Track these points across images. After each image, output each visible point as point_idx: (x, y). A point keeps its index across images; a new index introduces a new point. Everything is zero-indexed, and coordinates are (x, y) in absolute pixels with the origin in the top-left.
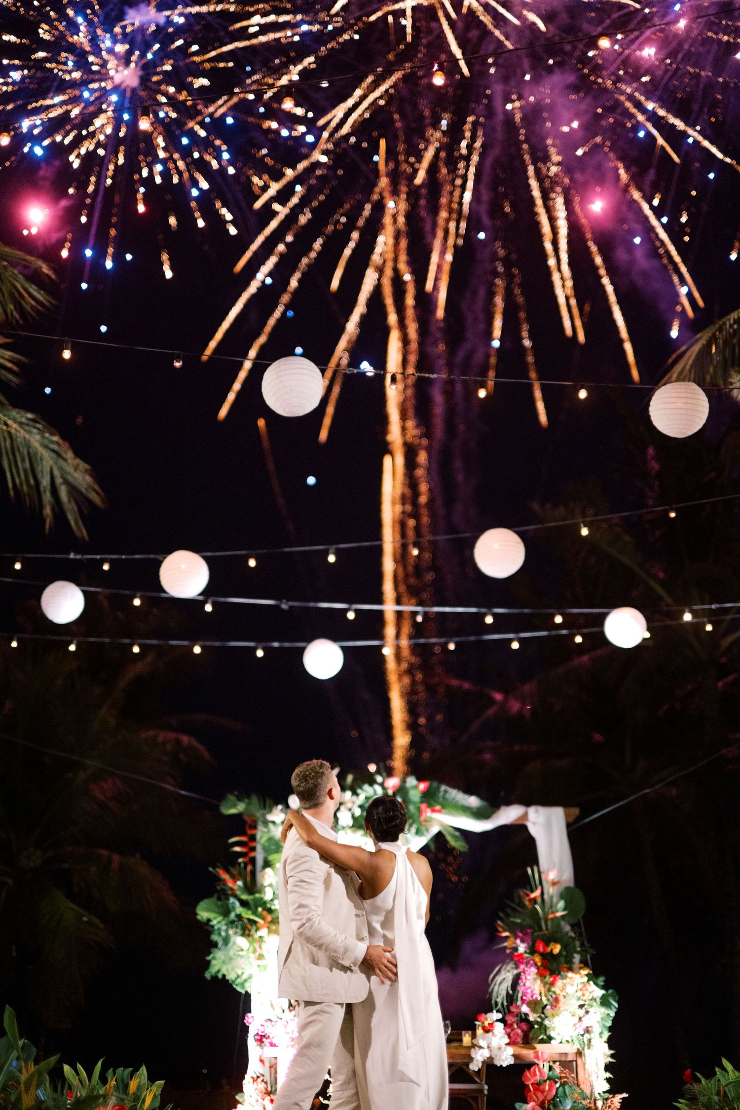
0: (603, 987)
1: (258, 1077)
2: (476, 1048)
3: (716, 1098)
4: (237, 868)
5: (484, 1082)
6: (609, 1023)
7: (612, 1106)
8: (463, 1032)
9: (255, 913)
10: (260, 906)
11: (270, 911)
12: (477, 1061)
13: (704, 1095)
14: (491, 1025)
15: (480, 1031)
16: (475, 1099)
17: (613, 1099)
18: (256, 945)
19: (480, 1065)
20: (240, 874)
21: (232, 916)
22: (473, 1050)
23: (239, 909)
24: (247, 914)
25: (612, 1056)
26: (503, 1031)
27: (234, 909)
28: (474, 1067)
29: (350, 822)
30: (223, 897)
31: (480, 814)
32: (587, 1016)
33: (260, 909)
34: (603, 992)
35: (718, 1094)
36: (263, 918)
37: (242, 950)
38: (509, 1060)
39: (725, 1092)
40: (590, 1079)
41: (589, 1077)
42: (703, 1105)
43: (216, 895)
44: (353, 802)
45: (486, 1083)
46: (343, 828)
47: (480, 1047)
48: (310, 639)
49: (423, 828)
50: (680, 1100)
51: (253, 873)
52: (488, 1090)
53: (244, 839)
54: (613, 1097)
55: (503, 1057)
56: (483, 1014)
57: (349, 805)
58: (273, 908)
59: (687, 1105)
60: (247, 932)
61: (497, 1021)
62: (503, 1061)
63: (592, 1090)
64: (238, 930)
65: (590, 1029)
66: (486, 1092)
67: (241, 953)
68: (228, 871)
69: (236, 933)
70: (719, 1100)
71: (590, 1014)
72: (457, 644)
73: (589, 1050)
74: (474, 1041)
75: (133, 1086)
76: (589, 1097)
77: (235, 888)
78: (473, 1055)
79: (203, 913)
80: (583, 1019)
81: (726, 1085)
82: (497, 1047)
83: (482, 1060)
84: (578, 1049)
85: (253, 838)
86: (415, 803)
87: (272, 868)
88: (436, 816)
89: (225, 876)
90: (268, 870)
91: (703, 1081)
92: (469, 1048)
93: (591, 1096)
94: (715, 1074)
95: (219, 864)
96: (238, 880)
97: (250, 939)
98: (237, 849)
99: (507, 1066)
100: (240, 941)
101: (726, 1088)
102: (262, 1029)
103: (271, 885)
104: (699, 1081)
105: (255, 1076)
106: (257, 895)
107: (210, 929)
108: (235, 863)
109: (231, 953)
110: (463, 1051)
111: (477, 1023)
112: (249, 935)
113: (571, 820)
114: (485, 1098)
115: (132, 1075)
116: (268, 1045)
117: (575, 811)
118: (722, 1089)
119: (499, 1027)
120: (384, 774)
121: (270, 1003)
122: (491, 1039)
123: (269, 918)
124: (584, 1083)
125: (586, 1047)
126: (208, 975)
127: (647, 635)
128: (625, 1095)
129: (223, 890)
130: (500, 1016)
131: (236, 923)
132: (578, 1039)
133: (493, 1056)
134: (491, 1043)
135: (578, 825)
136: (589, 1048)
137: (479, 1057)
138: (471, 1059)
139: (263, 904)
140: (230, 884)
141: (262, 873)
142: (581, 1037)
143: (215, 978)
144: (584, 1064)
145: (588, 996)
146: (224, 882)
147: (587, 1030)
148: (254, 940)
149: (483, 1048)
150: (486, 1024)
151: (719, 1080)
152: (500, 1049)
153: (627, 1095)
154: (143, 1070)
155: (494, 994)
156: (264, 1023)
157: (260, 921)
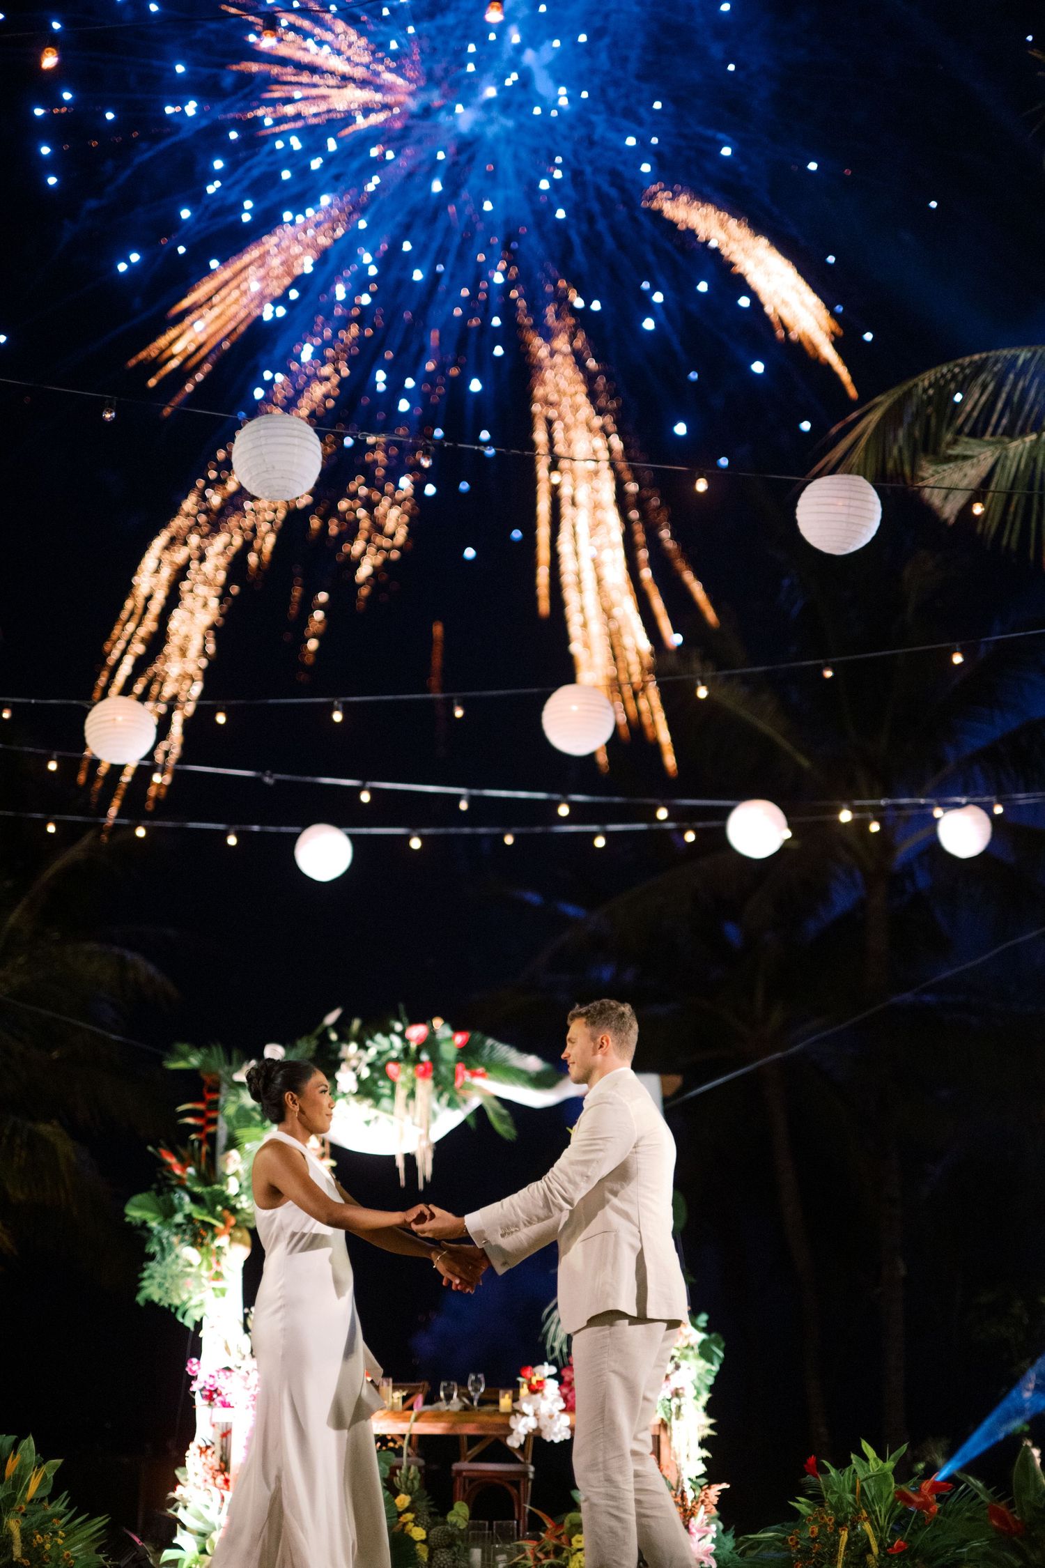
0: (704, 1330)
1: (208, 1447)
2: (518, 1415)
3: (850, 1497)
4: (189, 1148)
5: (529, 1461)
6: (710, 1381)
7: (707, 1500)
8: (501, 1392)
9: (212, 1213)
10: (220, 1203)
11: (234, 1211)
12: (518, 1433)
13: (834, 1492)
14: (540, 1383)
15: (524, 1391)
16: (516, 1485)
17: (708, 1491)
18: (213, 1260)
19: (523, 1439)
20: (192, 1157)
21: (179, 1218)
22: (512, 1418)
23: (189, 1207)
24: (200, 1215)
25: (712, 1427)
26: (558, 1392)
27: (181, 1205)
28: (514, 1442)
29: (354, 1087)
30: (165, 1189)
31: (540, 1081)
32: (677, 1372)
33: (219, 1208)
34: (703, 1336)
35: (853, 1491)
36: (224, 1222)
37: (191, 1265)
38: (564, 1434)
39: (862, 1488)
40: (678, 1462)
41: (676, 1458)
42: (832, 1507)
43: (154, 1186)
44: (360, 1059)
45: (532, 1464)
46: (344, 1095)
47: (524, 1414)
48: (306, 824)
49: (458, 1099)
50: (799, 1498)
51: (212, 1158)
52: (535, 1473)
53: (200, 1106)
54: (709, 1488)
55: (556, 1430)
56: (530, 1368)
57: (354, 1063)
58: (239, 1206)
59: (809, 1506)
60: (199, 1240)
61: (550, 1377)
62: (555, 1434)
63: (679, 1477)
64: (187, 1237)
65: (681, 1391)
66: (531, 1476)
67: (189, 1270)
68: (175, 1153)
69: (182, 1241)
70: (854, 1499)
71: (680, 1369)
72: (516, 837)
73: (678, 1422)
74: (516, 1406)
75: (12, 1466)
76: (675, 1487)
77: (185, 1176)
78: (513, 1426)
79: (134, 1213)
80: (671, 1377)
81: (866, 1479)
82: (547, 1414)
83: (526, 1432)
84: (662, 1420)
85: (214, 1106)
86: (447, 1062)
87: (239, 1150)
88: (478, 1081)
89: (172, 1160)
90: (234, 1153)
91: (833, 1472)
92: (508, 1415)
93: (678, 1486)
94: (850, 1462)
95: (162, 1142)
96: (190, 1166)
97: (204, 1250)
98: (190, 1120)
99: (561, 1442)
100: (189, 1253)
101: (864, 1484)
102: (211, 1381)
103: (236, 1174)
104: (827, 1471)
105: (203, 1445)
106: (217, 1187)
107: (145, 1234)
108: (185, 1142)
109: (176, 1269)
110: (499, 1420)
111: (520, 1379)
112: (202, 1245)
113: (669, 1093)
114: (530, 1484)
115: (15, 1446)
116: (219, 1404)
117: (676, 1081)
118: (858, 1485)
119: (552, 1387)
120: (405, 1019)
121: (224, 1345)
122: (540, 1403)
123: (232, 1221)
124: (668, 1467)
125: (674, 1417)
126: (140, 1299)
127: (788, 834)
128: (725, 1486)
129: (166, 1178)
130: (553, 1370)
131: (184, 1227)
132: (662, 1405)
133: (542, 1428)
134: (539, 1408)
135: (680, 1099)
136: (677, 1418)
137: (522, 1427)
138: (510, 1431)
139: (224, 1200)
140: (178, 1172)
141: (223, 1157)
142: (667, 1403)
143: (150, 1303)
144: (670, 1439)
146: (169, 1167)
147: (676, 1394)
148: (209, 1251)
149: (527, 1415)
150: (534, 1381)
151: (855, 1471)
152: (551, 1417)
153: (728, 1486)
154: (29, 1443)
155: (550, 1336)
156: (215, 1374)
157: (219, 1225)
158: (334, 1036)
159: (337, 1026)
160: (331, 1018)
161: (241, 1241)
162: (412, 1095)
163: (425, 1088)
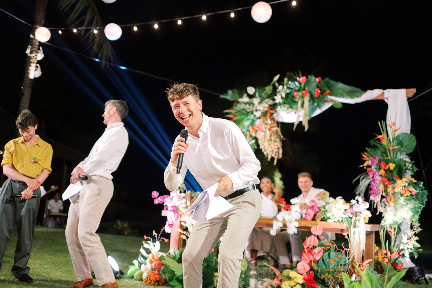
158: (277, 84)
159: (277, 81)
160: (276, 78)
163: (307, 99)
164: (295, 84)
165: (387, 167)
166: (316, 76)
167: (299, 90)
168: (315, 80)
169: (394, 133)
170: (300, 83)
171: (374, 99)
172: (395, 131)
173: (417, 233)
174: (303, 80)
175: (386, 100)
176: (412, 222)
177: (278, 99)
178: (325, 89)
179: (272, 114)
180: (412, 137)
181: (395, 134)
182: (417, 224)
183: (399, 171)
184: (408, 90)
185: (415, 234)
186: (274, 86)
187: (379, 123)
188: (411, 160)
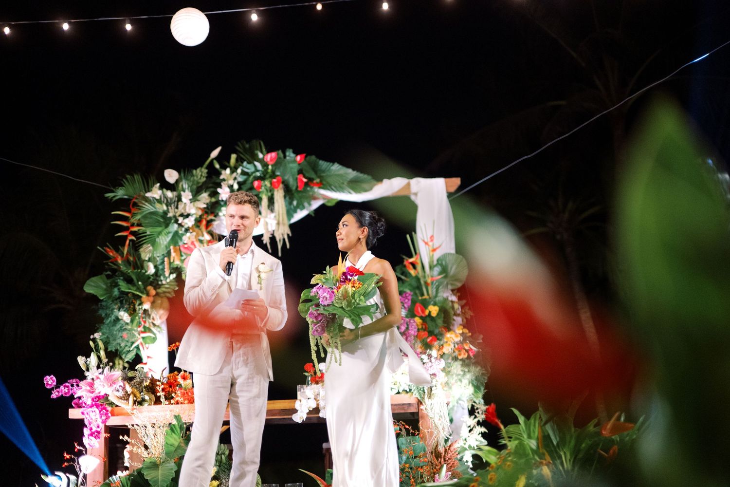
9: (137, 287)
10: (143, 280)
11: (155, 285)
12: (301, 412)
18: (141, 319)
19: (303, 417)
21: (116, 291)
23: (122, 284)
24: (130, 290)
28: (298, 419)
34: (479, 350)
36: (146, 293)
37: (125, 324)
39: (547, 434)
49: (304, 202)
57: (231, 182)
58: (159, 283)
60: (131, 305)
64: (123, 305)
67: (124, 327)
68: (117, 250)
69: (119, 308)
79: (90, 290)
84: (417, 400)
86: (293, 175)
89: (113, 255)
91: (522, 420)
97: (134, 313)
103: (151, 260)
106: (140, 270)
111: (306, 374)
112: (132, 310)
113: (452, 190)
117: (456, 182)
120: (264, 149)
123: (154, 293)
125: (426, 397)
131: (121, 299)
136: (430, 397)
139: (147, 279)
145: (464, 355)
146: (111, 259)
157: (144, 296)
158: (217, 166)
159: (217, 158)
160: (215, 153)
161: (161, 307)
162: (271, 201)
163: (279, 195)
164: (255, 166)
165: (427, 313)
166: (296, 153)
167: (262, 178)
168: (294, 160)
169: (431, 254)
170: (265, 165)
171: (394, 195)
172: (434, 250)
173: (481, 421)
174: (271, 160)
175: (413, 198)
176: (474, 404)
177: (224, 193)
178: (313, 175)
179: (209, 223)
180: (461, 261)
181: (433, 255)
182: (481, 407)
183: (444, 318)
184: (448, 180)
185: (479, 423)
186: (211, 167)
187: (408, 236)
188: (460, 299)
